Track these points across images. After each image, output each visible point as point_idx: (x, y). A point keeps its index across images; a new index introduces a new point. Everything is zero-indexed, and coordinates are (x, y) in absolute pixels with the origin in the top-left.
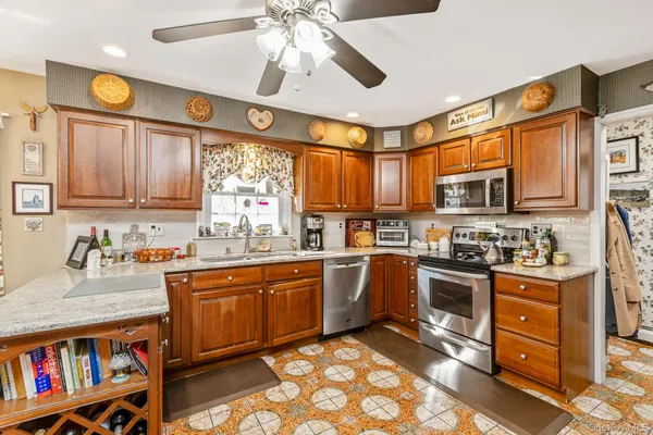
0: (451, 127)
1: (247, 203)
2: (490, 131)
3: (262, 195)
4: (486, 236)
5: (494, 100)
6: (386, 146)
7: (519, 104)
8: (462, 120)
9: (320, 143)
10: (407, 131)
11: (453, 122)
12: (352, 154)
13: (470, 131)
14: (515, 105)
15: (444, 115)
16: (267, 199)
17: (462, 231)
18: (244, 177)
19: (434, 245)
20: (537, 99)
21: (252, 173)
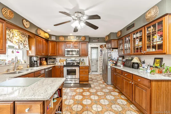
0: (68, 39)
1: (13, 52)
2: (75, 42)
3: (17, 49)
4: (74, 60)
5: (77, 36)
6: (52, 39)
7: (81, 38)
8: (71, 38)
9: (40, 35)
10: (57, 37)
11: (69, 38)
12: (45, 40)
13: (72, 41)
14: (80, 39)
15: (67, 36)
16: (19, 51)
17: (68, 60)
18: (14, 42)
19: (62, 63)
20: (83, 39)
21: (17, 41)
